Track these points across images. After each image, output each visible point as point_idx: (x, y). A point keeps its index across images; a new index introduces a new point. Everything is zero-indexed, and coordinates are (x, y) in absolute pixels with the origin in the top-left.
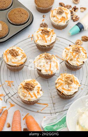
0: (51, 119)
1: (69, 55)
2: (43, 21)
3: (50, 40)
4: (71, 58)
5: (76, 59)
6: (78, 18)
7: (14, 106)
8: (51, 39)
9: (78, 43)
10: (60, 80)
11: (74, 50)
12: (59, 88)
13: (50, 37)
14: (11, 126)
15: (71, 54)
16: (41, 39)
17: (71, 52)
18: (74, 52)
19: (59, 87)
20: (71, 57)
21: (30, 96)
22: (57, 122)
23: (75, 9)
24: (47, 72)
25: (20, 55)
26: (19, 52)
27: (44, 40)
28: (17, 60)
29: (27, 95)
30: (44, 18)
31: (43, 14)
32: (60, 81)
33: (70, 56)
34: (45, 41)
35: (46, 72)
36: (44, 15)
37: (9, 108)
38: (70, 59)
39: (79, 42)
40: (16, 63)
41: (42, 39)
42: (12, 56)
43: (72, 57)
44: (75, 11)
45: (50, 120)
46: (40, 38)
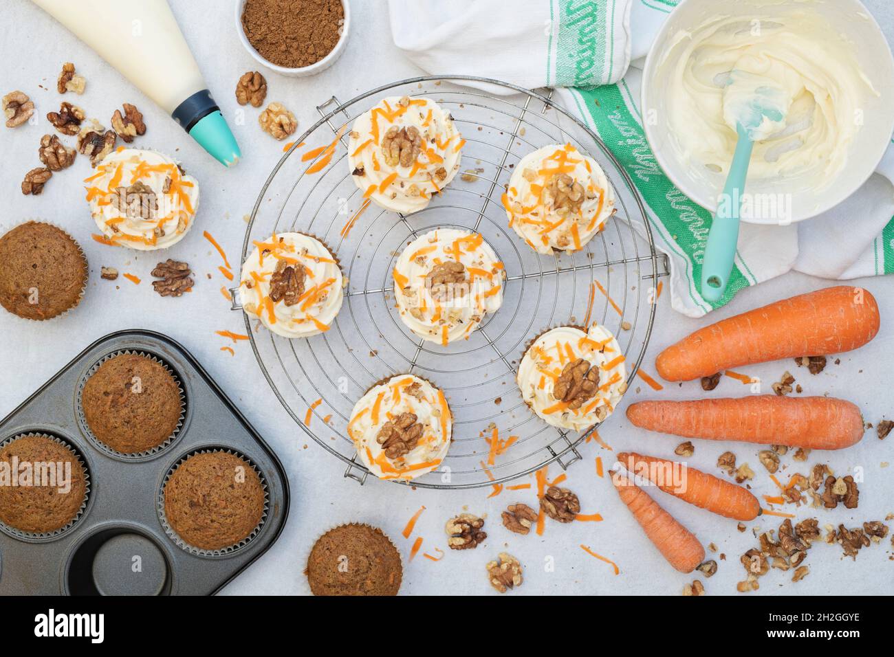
0: (679, 278)
1: (420, 181)
2: (136, 280)
4: (434, 175)
6: (127, 113)
8: (319, 260)
9: (281, 126)
12: (585, 239)
14: (687, 440)
15: (419, 171)
16: (320, 307)
17: (412, 174)
19: (581, 237)
20: (428, 174)
22: (681, 251)
23: (68, 119)
25: (410, 408)
26: (399, 410)
28: (433, 421)
30: (121, 277)
31: (95, 277)
33: (425, 177)
36: (105, 276)
37: (605, 446)
39: (277, 120)
41: (319, 304)
43: (431, 168)
44: (77, 122)
45: (680, 282)
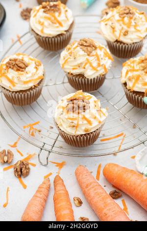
1: (118, 27)
3: (65, 19)
4: (123, 31)
5: (132, 29)
7: (65, 164)
8: (66, 17)
10: (129, 72)
11: (122, 14)
13: (63, 14)
15: (121, 22)
16: (49, 24)
17: (118, 21)
18: (124, 17)
20: (123, 28)
21: (85, 122)
24: (97, 71)
25: (30, 64)
27: (55, 23)
28: (30, 75)
29: (80, 123)
32: (130, 74)
33: (120, 28)
34: (58, 25)
35: (95, 71)
38: (122, 34)
40: (30, 81)
41: (51, 23)
42: (18, 70)
43: (125, 27)
46: (46, 23)
